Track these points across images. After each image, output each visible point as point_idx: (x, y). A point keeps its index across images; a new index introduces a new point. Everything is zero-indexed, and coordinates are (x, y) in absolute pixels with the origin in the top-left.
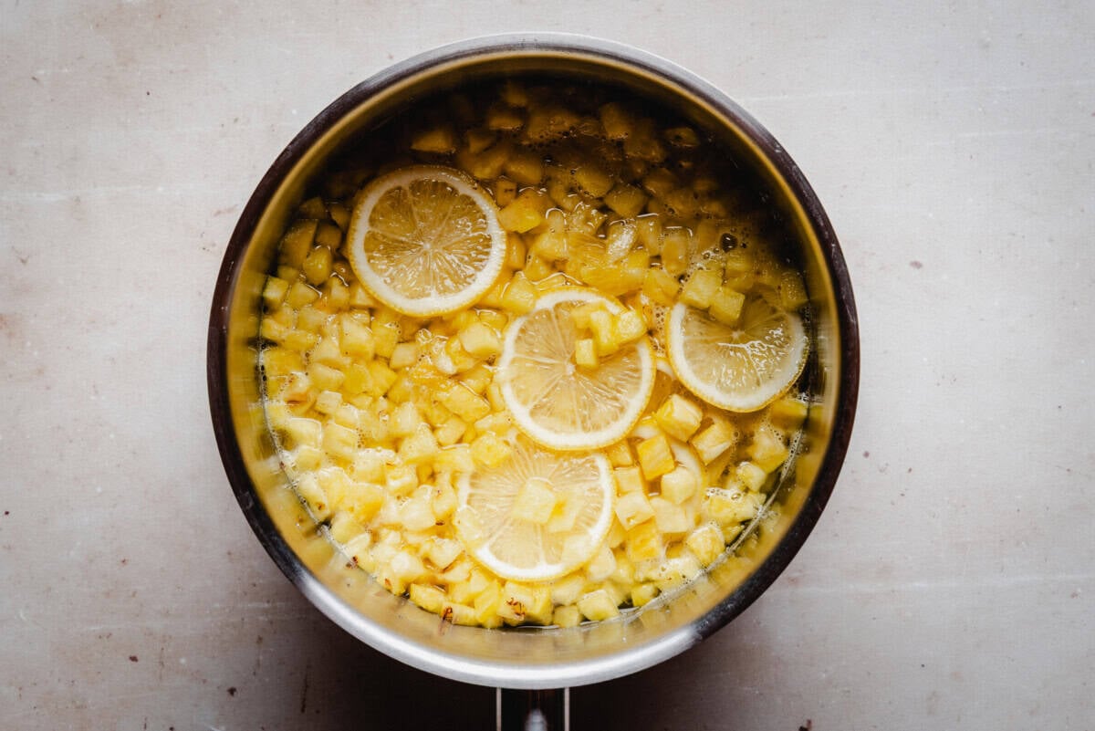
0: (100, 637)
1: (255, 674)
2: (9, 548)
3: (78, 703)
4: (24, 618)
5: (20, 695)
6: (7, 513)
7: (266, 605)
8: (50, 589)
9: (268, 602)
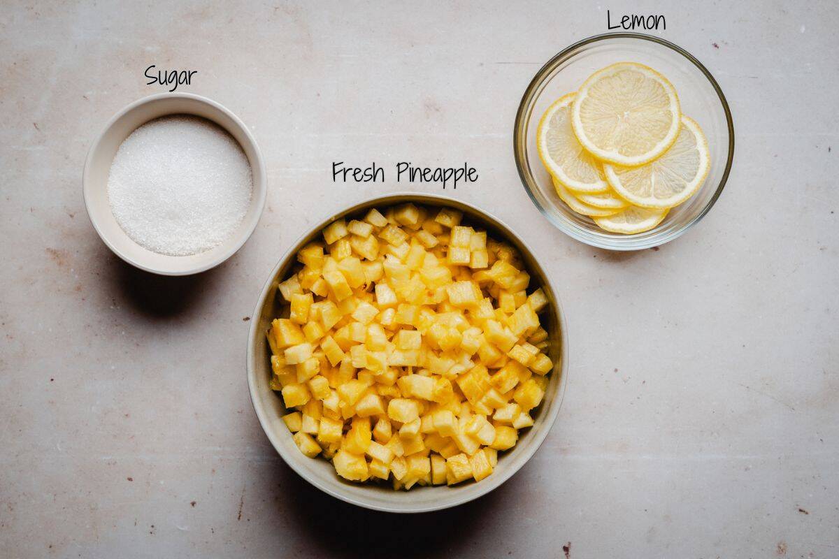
0: (109, 464)
1: (208, 493)
2: (52, 402)
3: (93, 506)
4: (60, 449)
5: (55, 500)
6: (52, 380)
7: (219, 449)
8: (77, 431)
9: (220, 447)
